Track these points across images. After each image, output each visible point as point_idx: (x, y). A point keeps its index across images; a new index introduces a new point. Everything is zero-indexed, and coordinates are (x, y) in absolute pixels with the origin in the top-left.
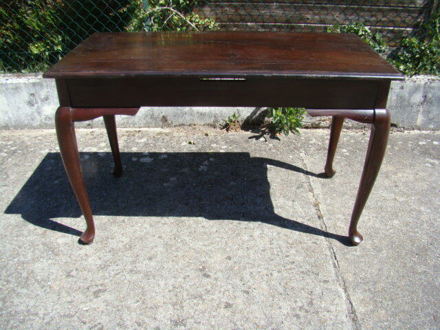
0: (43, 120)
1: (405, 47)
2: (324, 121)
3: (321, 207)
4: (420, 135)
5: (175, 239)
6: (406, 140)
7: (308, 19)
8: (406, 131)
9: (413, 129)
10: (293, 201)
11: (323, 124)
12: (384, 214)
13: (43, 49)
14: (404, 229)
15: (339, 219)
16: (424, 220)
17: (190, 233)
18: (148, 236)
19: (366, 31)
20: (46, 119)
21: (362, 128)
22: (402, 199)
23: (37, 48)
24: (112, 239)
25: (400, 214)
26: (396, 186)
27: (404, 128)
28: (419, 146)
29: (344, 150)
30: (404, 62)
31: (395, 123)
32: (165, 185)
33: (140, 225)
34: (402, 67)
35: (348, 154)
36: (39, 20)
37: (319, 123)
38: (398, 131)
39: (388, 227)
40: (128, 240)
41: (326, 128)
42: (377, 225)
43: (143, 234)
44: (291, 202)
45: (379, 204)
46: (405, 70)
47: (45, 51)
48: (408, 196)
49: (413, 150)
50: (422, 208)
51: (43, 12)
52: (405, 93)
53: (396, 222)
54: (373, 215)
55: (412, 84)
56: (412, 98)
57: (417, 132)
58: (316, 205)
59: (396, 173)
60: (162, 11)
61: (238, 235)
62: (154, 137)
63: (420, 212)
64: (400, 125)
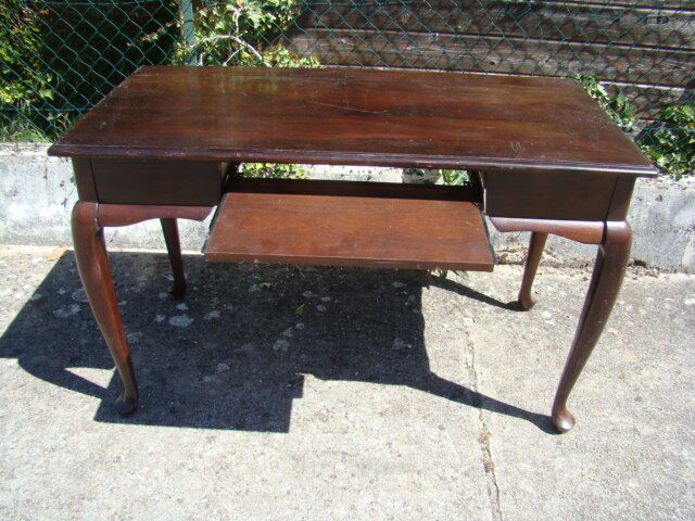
0: (11, 229)
1: (671, 123)
2: (513, 251)
3: (493, 442)
4: (687, 284)
5: (207, 506)
6: (660, 294)
7: (493, 63)
8: (662, 275)
9: (675, 272)
10: (441, 428)
11: (510, 257)
12: (610, 465)
13: (20, 95)
14: (648, 500)
15: (523, 473)
16: (687, 481)
17: (238, 493)
18: (157, 497)
19: (599, 94)
20: (14, 228)
21: (581, 267)
22: (647, 430)
23: (8, 92)
24: (91, 499)
25: (641, 466)
26: (638, 399)
27: (658, 269)
28: (684, 307)
29: (546, 314)
30: (667, 151)
31: (643, 259)
32: (207, 379)
33: (146, 469)
34: (662, 161)
35: (552, 322)
36: (11, 43)
37: (505, 256)
38: (647, 274)
39: (617, 495)
40: (120, 505)
41: (516, 263)
42: (597, 491)
43: (149, 491)
44: (437, 431)
45: (604, 439)
46: (667, 165)
47: (22, 99)
48: (660, 422)
49: (672, 316)
50: (685, 453)
51: (16, 30)
52: (666, 209)
53: (633, 484)
54: (590, 465)
55: (679, 192)
56: (677, 218)
57: (681, 276)
58: (484, 439)
59: (638, 369)
60: (220, 42)
61: (328, 503)
62: (202, 272)
63: (680, 461)
64: (652, 264)
